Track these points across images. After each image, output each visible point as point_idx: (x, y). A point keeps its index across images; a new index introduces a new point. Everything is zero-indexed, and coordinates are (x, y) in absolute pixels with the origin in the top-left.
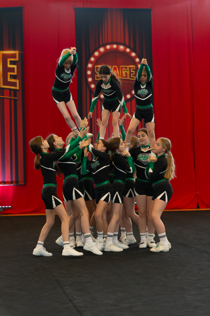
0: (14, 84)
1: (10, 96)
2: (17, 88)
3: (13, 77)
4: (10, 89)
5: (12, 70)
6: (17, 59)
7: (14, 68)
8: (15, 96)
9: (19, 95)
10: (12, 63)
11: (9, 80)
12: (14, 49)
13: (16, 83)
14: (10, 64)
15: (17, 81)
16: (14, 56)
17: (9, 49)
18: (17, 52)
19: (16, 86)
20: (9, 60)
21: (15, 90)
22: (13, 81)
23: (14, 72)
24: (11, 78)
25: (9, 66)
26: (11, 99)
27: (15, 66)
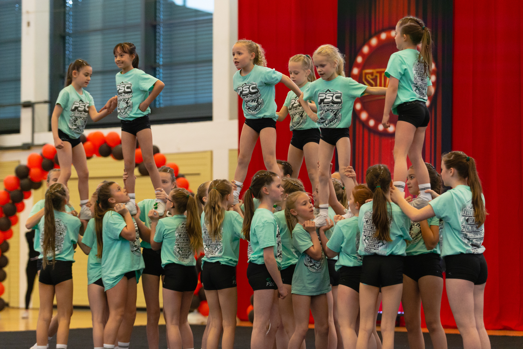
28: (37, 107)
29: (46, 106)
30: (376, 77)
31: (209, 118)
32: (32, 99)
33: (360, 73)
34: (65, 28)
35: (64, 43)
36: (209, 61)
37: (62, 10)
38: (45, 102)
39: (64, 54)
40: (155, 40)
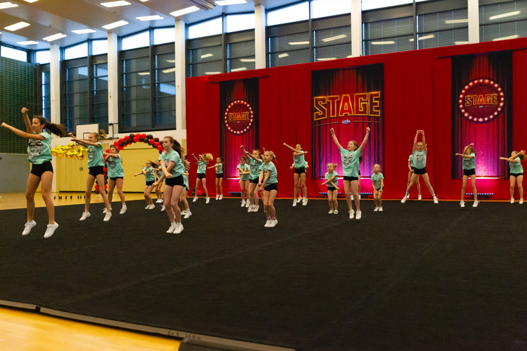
0: (377, 113)
1: (375, 121)
2: (379, 115)
3: (376, 108)
4: (374, 116)
5: (376, 104)
6: (379, 97)
7: (377, 103)
8: (378, 121)
9: (381, 120)
10: (376, 99)
11: (374, 111)
12: (377, 91)
13: (378, 112)
14: (375, 100)
15: (379, 111)
16: (377, 95)
17: (374, 91)
18: (379, 92)
19: (378, 114)
20: (374, 98)
21: (378, 117)
22: (376, 111)
23: (377, 105)
24: (375, 109)
25: (374, 101)
26: (375, 123)
27: (378, 102)
28: (114, 125)
29: (117, 125)
30: (233, 116)
31: (175, 129)
32: (113, 123)
33: (228, 114)
34: (123, 98)
35: (123, 104)
36: (175, 110)
37: (122, 92)
38: (117, 123)
39: (123, 107)
40: (155, 103)
